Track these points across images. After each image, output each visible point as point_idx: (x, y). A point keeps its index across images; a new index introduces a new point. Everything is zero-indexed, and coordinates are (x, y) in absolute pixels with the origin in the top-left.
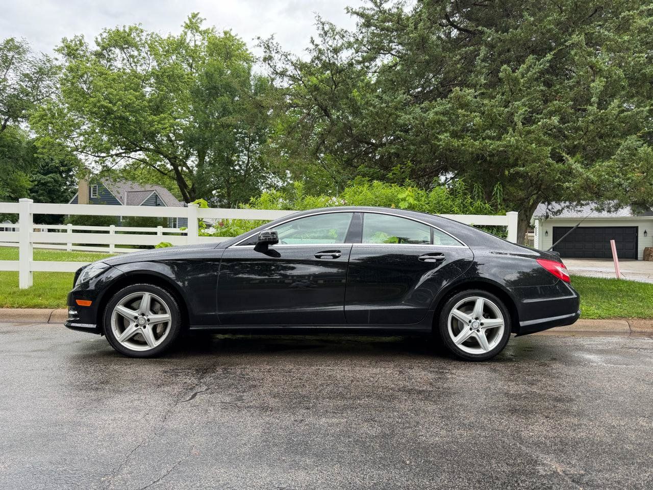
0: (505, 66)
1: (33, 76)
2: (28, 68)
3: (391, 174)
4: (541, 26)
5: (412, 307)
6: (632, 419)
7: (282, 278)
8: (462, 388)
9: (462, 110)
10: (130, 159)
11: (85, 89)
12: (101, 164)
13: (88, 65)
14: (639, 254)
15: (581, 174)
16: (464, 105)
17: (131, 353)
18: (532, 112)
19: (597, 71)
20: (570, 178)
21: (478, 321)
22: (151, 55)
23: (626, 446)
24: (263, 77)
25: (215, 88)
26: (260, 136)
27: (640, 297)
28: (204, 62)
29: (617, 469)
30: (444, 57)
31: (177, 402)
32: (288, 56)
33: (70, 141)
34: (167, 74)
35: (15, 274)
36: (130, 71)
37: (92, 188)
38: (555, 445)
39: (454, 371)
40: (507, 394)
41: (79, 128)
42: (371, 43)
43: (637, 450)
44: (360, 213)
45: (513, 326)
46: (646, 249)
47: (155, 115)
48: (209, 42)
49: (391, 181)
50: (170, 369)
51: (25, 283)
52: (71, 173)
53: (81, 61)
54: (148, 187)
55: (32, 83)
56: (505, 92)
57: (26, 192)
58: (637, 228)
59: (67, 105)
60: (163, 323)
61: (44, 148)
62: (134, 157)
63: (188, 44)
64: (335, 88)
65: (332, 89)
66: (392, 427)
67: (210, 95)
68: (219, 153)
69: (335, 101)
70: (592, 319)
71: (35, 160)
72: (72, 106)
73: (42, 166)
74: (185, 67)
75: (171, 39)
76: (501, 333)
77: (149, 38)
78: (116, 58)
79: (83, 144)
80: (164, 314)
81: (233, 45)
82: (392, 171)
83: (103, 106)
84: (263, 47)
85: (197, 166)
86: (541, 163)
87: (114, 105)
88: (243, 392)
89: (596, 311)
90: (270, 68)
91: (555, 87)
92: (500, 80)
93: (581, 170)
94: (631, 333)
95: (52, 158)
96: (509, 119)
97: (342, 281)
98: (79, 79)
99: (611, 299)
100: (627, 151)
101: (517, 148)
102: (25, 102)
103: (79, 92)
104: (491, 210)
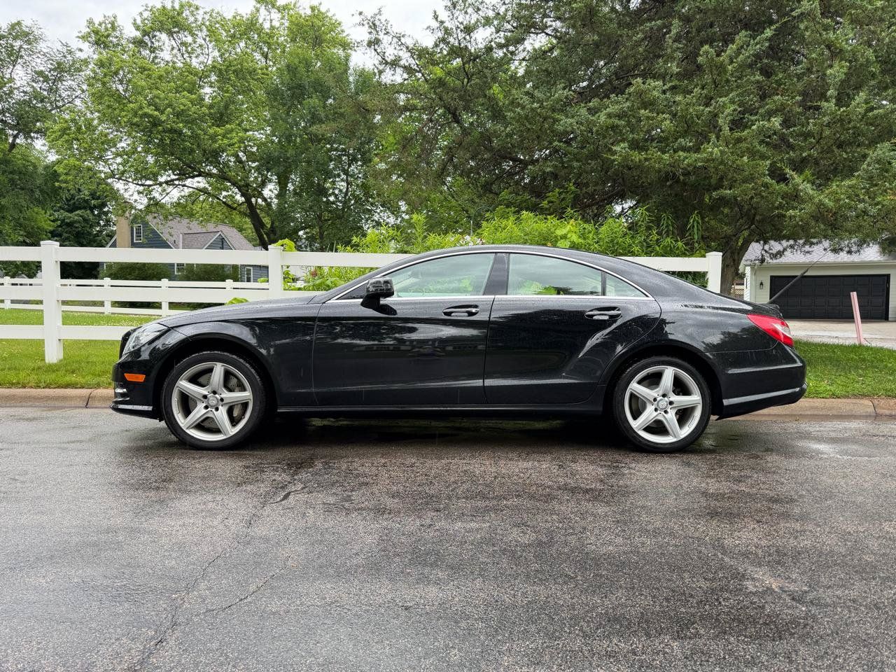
0: (706, 47)
1: (49, 75)
2: (43, 63)
3: (546, 202)
5: (576, 381)
6: (874, 524)
8: (643, 486)
9: (645, 110)
10: (186, 188)
11: (121, 92)
12: (146, 195)
13: (124, 57)
14: (890, 313)
15: (811, 198)
16: (649, 104)
17: (199, 443)
18: (743, 113)
19: (835, 52)
20: (795, 204)
21: (666, 398)
22: (211, 41)
23: (866, 557)
24: (367, 70)
25: (300, 87)
26: (363, 154)
27: (890, 369)
28: (284, 51)
30: (621, 36)
31: (264, 504)
32: (402, 39)
33: (104, 164)
34: (233, 68)
35: (40, 343)
36: (182, 65)
37: (135, 230)
38: (769, 556)
39: (633, 465)
40: (705, 494)
41: (115, 146)
42: (518, 19)
43: (881, 562)
44: (503, 254)
45: (714, 406)
47: (218, 126)
48: (291, 22)
49: (546, 212)
50: (253, 464)
51: (53, 355)
52: (106, 209)
53: (114, 51)
54: (211, 227)
55: (49, 84)
56: (706, 84)
57: (46, 235)
58: (888, 276)
59: (97, 114)
60: (242, 404)
61: (67, 174)
62: (191, 186)
63: (261, 25)
64: (468, 82)
65: (463, 83)
66: (550, 533)
67: (293, 96)
68: (307, 177)
69: (468, 101)
70: (823, 398)
71: (56, 191)
72: (104, 115)
73: (66, 199)
74: (258, 58)
75: (238, 18)
76: (697, 414)
77: (207, 17)
78: (162, 47)
79: (121, 168)
80: (242, 391)
81: (323, 25)
82: (547, 197)
83: (146, 115)
84: (367, 26)
85: (278, 196)
86: (756, 183)
87: (162, 113)
88: (352, 491)
89: (828, 388)
90: (377, 56)
91: (777, 76)
92: (699, 67)
93: (811, 192)
94: (877, 417)
95: (79, 189)
96: (710, 122)
97: (480, 347)
98: (113, 77)
99: (850, 372)
100: (877, 166)
101: (722, 163)
102: (40, 111)
103: (113, 95)
104: (685, 250)
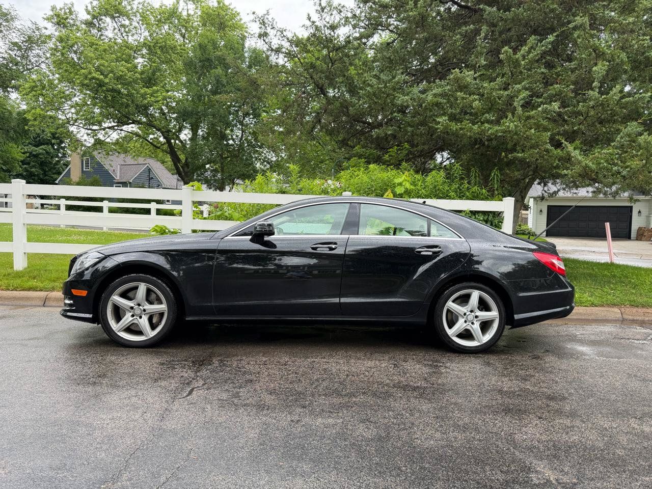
0: (506, 48)
1: (22, 45)
2: (17, 36)
3: (387, 156)
4: (544, 5)
5: (408, 300)
6: (623, 421)
7: (276, 268)
8: (456, 384)
9: (461, 93)
10: (123, 132)
11: (76, 59)
12: (93, 137)
13: (78, 34)
14: (632, 234)
15: (580, 162)
16: (463, 88)
17: (128, 343)
18: (531, 96)
19: (599, 55)
20: (568, 165)
21: (473, 314)
22: (143, 24)
23: (618, 451)
24: (258, 49)
25: (208, 60)
26: (254, 110)
27: (633, 283)
28: (197, 32)
29: (609, 477)
30: (444, 36)
31: (174, 399)
32: (284, 32)
33: (62, 113)
34: (159, 45)
35: (10, 255)
36: (121, 41)
37: (84, 161)
38: (548, 449)
39: (448, 365)
40: (500, 391)
41: (70, 99)
42: (369, 19)
43: (629, 456)
44: (356, 204)
45: (507, 319)
46: (640, 229)
47: (147, 87)
48: (203, 11)
49: (387, 164)
50: (167, 361)
51: (20, 264)
52: (63, 145)
53: (71, 30)
54: (141, 160)
55: (22, 52)
56: (505, 73)
57: (18, 164)
58: (631, 207)
59: (57, 76)
60: (159, 314)
61: (35, 119)
62: (126, 130)
63: (181, 13)
64: (332, 66)
65: (328, 67)
66: (387, 428)
67: (202, 67)
68: (212, 126)
69: (332, 79)
70: (585, 306)
71: (26, 132)
72: (62, 76)
73: (34, 138)
74: (177, 37)
75: (163, 7)
76: (495, 326)
77: (141, 6)
78: (107, 28)
79: (75, 116)
80: (159, 304)
81: (226, 15)
82: (388, 152)
83: (93, 78)
84: (258, 22)
85: (191, 139)
86: (540, 149)
87: (106, 76)
88: (240, 388)
89: (589, 299)
90: (265, 45)
91: (556, 69)
92: (500, 61)
93: (580, 158)
94: (623, 321)
95: (43, 130)
96: (508, 102)
97: (338, 272)
98: (69, 49)
99: (604, 286)
100: (627, 139)
101: (516, 134)
102: (15, 72)
103: (69, 63)
104: (488, 195)
